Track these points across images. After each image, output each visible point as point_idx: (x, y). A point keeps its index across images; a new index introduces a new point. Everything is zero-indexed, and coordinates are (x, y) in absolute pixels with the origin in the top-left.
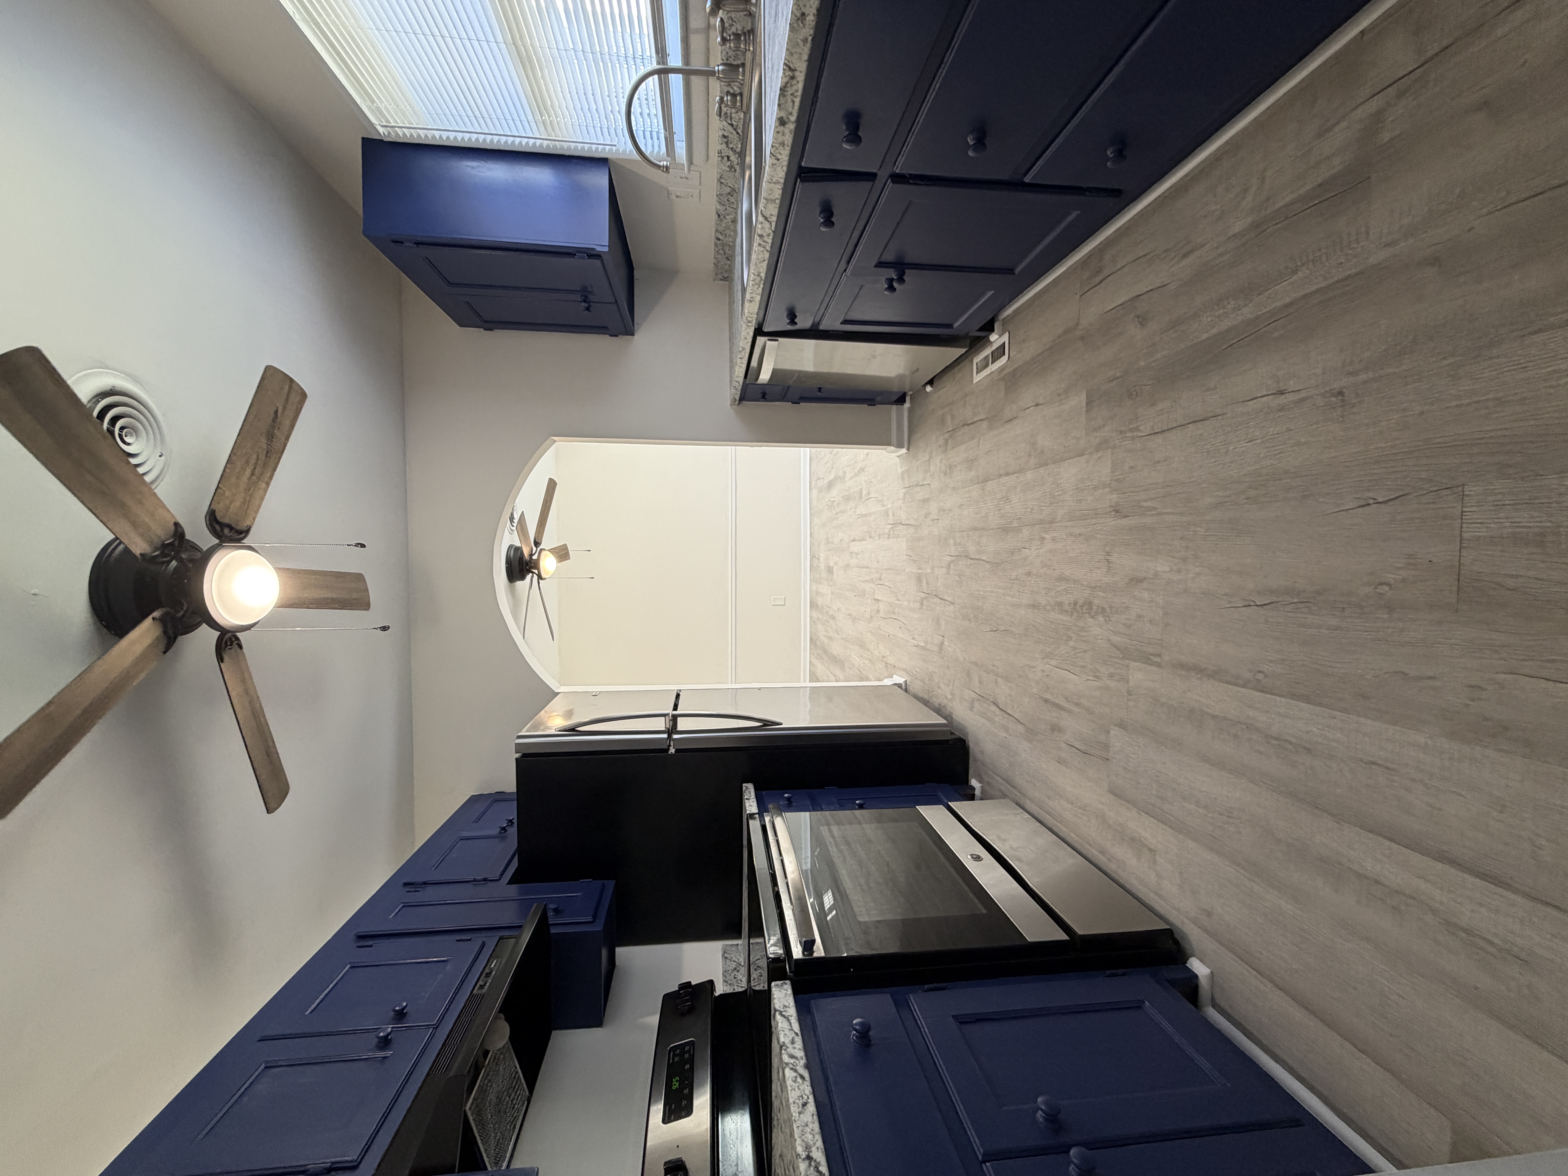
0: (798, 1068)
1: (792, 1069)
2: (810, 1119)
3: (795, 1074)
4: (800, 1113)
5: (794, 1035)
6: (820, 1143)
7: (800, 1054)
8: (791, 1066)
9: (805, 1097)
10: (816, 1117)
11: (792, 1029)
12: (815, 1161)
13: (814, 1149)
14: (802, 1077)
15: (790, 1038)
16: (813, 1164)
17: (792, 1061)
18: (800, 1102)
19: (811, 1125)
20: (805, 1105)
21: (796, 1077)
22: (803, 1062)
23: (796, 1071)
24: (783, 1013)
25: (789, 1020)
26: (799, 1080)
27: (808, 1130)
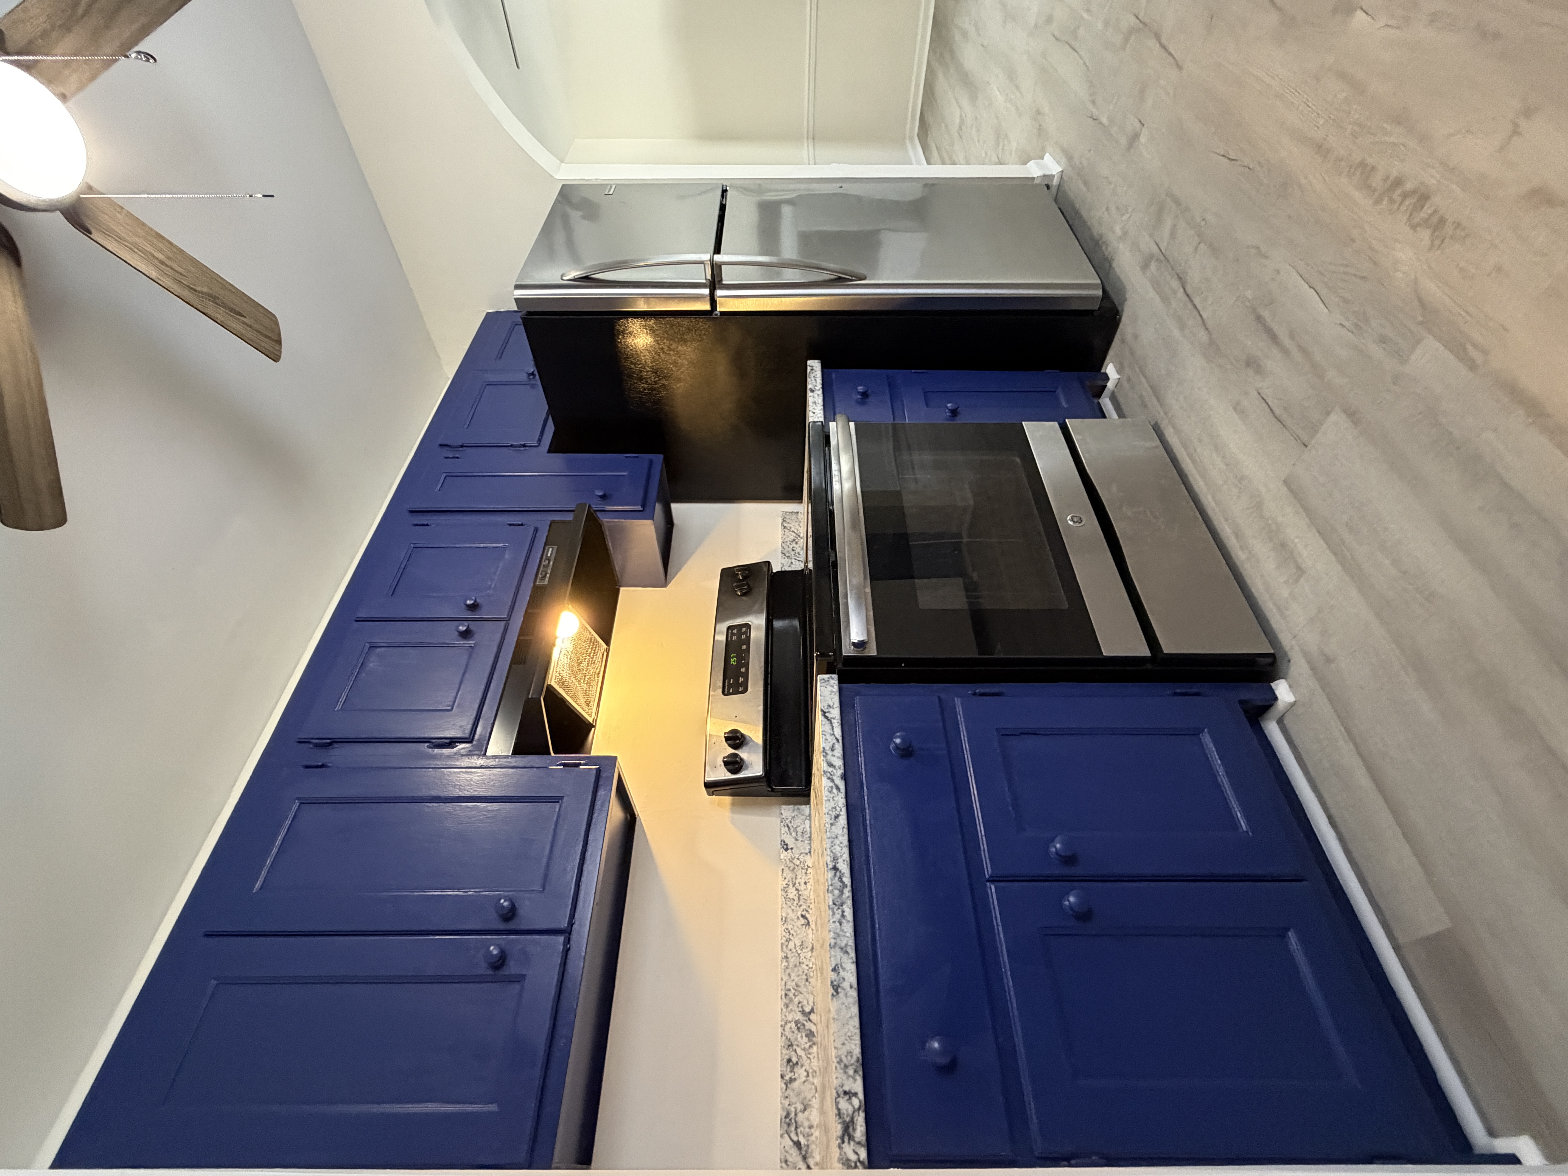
0: (834, 778)
1: (829, 778)
2: (840, 832)
3: (831, 784)
4: (832, 824)
5: (835, 741)
6: (846, 856)
7: (839, 763)
8: (829, 775)
9: (838, 809)
10: (846, 830)
11: (833, 734)
12: (840, 872)
13: (840, 860)
14: (838, 788)
15: (831, 744)
16: (838, 874)
17: (830, 770)
18: (833, 814)
19: (840, 838)
20: (837, 817)
21: (832, 787)
22: (840, 772)
23: (833, 781)
24: (827, 714)
25: (831, 723)
26: (835, 791)
27: (837, 842)
